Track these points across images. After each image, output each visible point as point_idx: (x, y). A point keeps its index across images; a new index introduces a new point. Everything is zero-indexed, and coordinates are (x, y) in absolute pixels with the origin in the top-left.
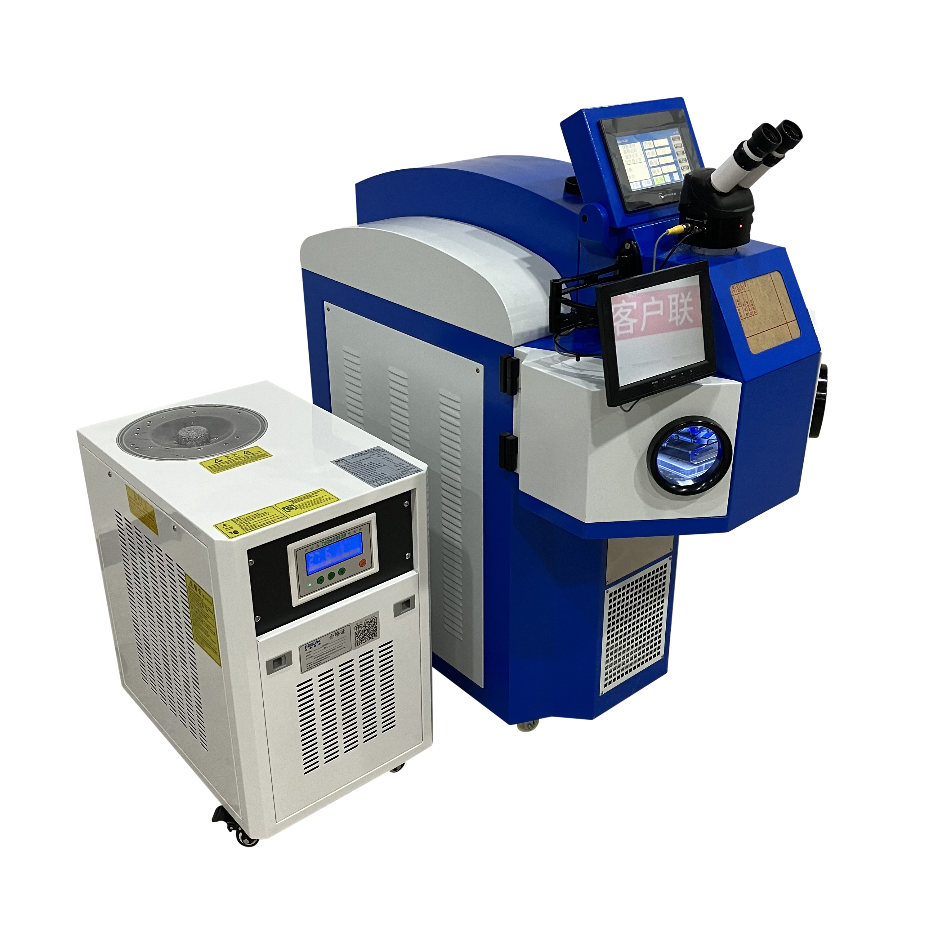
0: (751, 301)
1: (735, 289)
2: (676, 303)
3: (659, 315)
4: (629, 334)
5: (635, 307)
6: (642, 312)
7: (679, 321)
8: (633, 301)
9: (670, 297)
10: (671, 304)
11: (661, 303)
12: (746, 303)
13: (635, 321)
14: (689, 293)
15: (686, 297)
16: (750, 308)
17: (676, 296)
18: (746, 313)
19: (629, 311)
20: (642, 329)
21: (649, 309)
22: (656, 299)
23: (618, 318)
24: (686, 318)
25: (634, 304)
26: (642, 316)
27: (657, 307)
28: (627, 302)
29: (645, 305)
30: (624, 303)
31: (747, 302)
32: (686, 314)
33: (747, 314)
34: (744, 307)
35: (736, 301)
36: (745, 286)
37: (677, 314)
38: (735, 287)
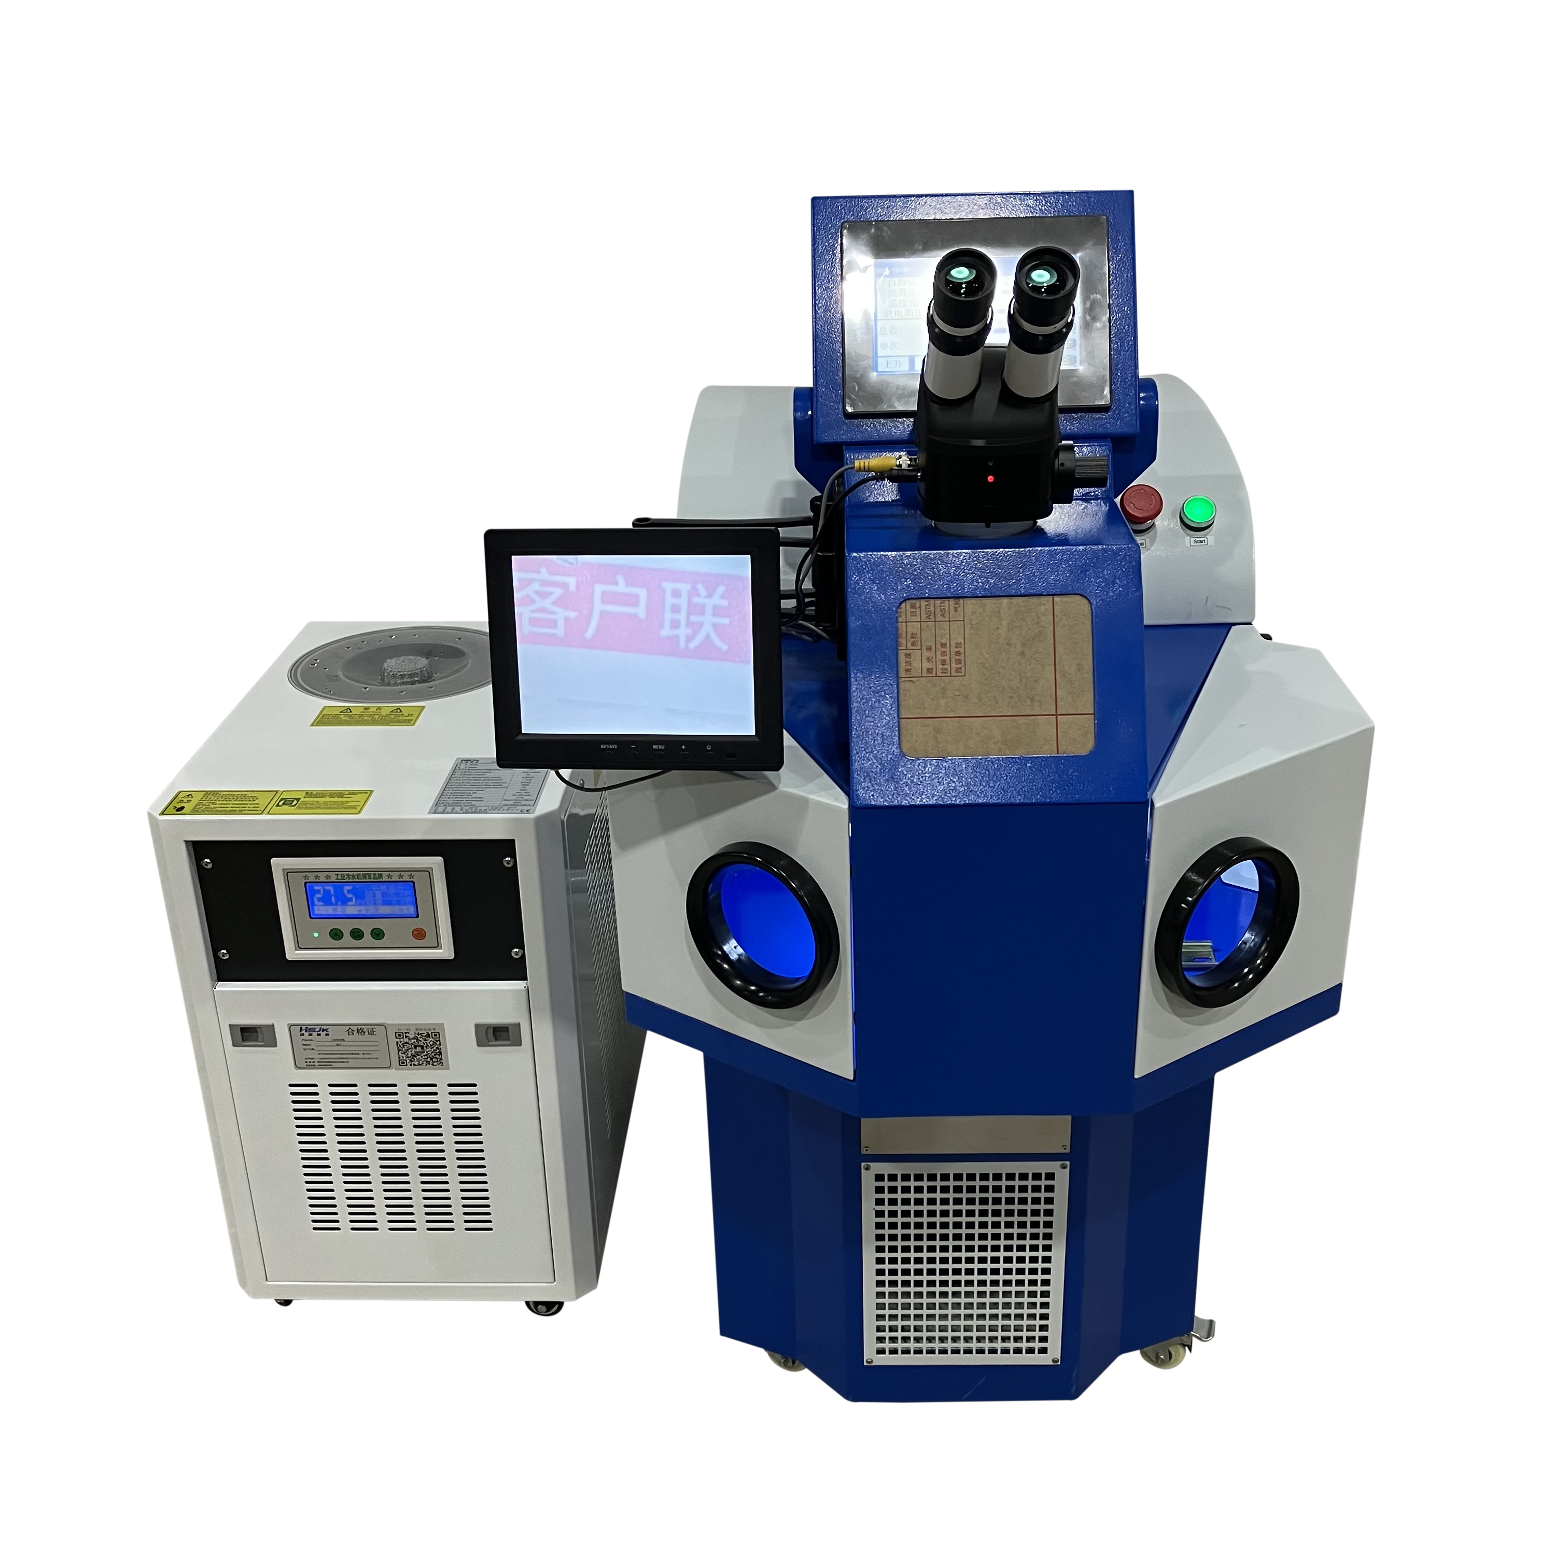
0: (958, 645)
1: (918, 610)
2: (683, 602)
3: (634, 617)
4: (554, 635)
5: (572, 588)
6: (591, 602)
7: (689, 639)
8: (568, 575)
9: (668, 586)
10: (669, 600)
11: (642, 593)
12: (939, 646)
13: (572, 615)
14: (721, 589)
15: (710, 595)
16: (947, 658)
17: (685, 588)
18: (926, 665)
19: (558, 592)
20: (589, 634)
21: (607, 598)
22: (628, 584)
23: (528, 600)
24: (708, 636)
25: (572, 581)
26: (591, 610)
27: (633, 600)
28: (551, 573)
29: (599, 589)
30: (544, 574)
31: (944, 645)
32: (707, 629)
33: (930, 671)
34: (926, 654)
35: (909, 635)
36: (956, 610)
37: (683, 623)
38: (920, 607)
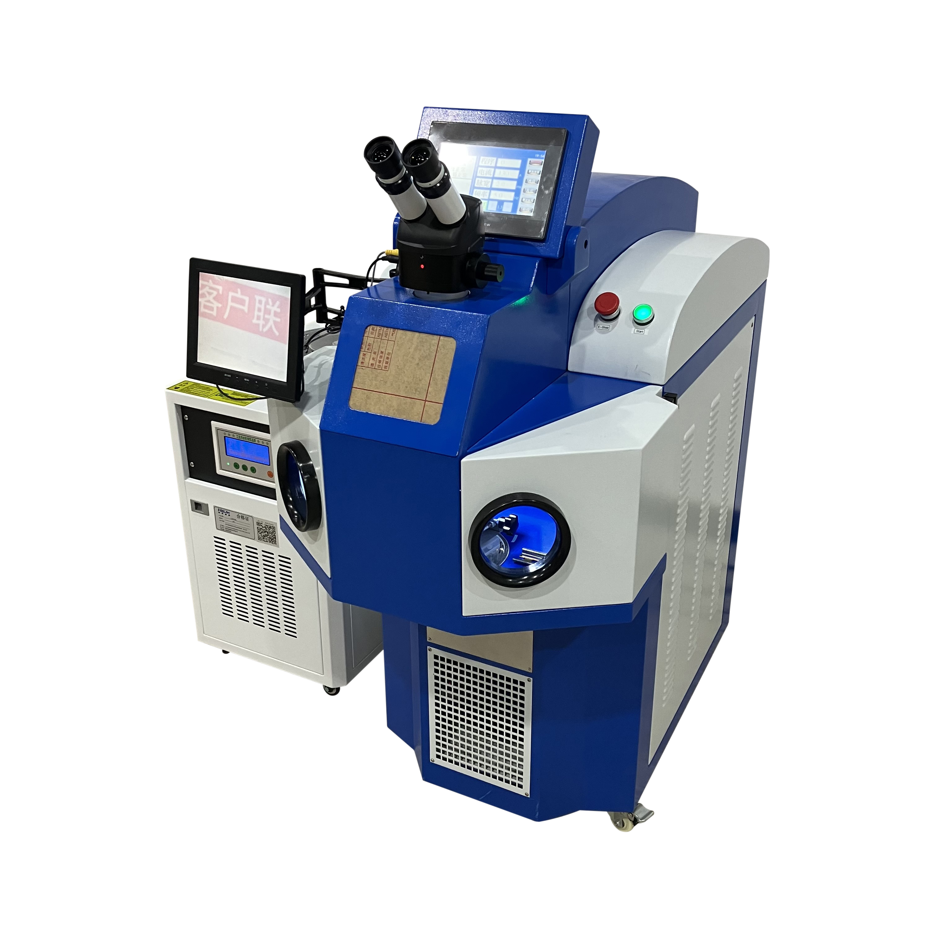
0: (389, 354)
1: (375, 332)
2: (262, 307)
3: (243, 311)
4: (211, 315)
5: (221, 292)
6: (227, 300)
7: (264, 326)
8: (220, 285)
9: (258, 298)
10: (257, 305)
11: (247, 299)
12: (380, 352)
13: (220, 305)
14: (278, 303)
15: (273, 305)
16: (382, 360)
17: (264, 300)
18: (372, 361)
19: (215, 293)
20: (226, 316)
21: (234, 299)
22: (242, 294)
23: (204, 295)
24: (271, 328)
25: (220, 288)
26: (227, 304)
27: (242, 302)
28: (214, 283)
29: (231, 294)
30: (211, 283)
31: (382, 352)
32: (271, 323)
33: (372, 364)
34: (373, 356)
35: (368, 344)
36: (392, 335)
37: (262, 318)
38: (376, 330)
